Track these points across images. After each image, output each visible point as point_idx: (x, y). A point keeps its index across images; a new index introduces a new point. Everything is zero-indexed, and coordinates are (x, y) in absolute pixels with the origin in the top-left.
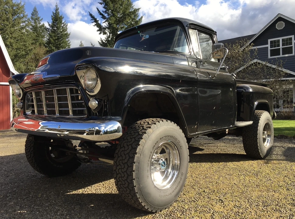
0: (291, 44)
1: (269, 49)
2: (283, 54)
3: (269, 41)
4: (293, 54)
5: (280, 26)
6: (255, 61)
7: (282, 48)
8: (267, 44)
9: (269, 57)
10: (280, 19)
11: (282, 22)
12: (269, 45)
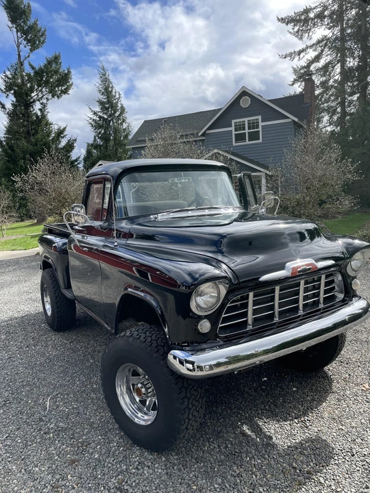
0: (258, 127)
1: (234, 133)
2: (249, 141)
3: (233, 121)
4: (261, 141)
5: (245, 103)
6: (216, 151)
7: (249, 133)
8: (231, 126)
9: (234, 144)
10: (244, 93)
11: (247, 97)
12: (233, 128)
